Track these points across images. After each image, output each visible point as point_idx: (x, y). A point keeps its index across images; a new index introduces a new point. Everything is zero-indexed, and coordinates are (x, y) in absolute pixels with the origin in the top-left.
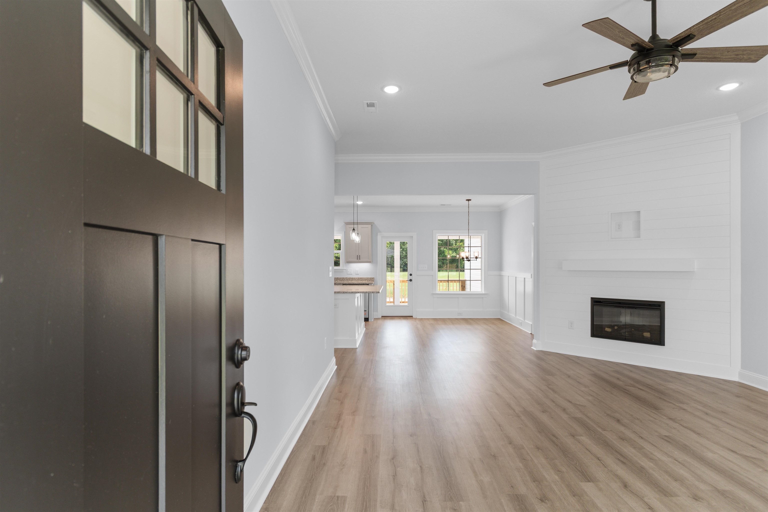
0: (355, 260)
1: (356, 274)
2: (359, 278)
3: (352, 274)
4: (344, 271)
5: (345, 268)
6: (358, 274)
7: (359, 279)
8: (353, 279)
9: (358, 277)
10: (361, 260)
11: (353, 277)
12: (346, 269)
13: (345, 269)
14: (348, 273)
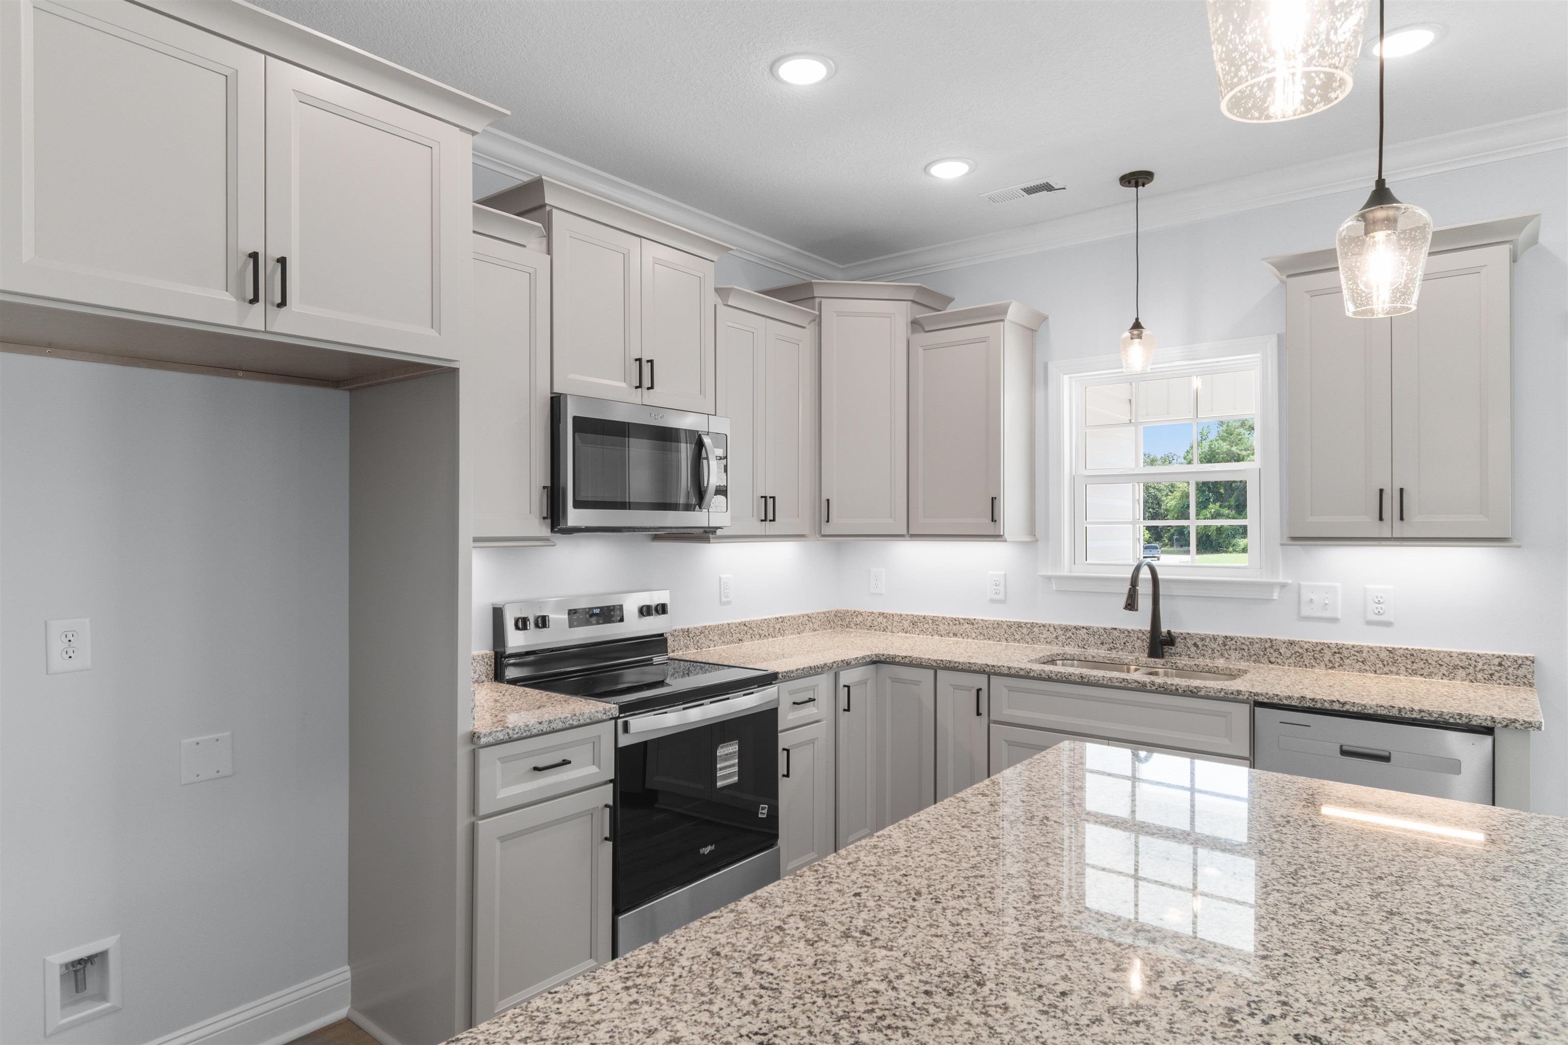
0: (1368, 524)
1: (1370, 623)
2: (1391, 651)
3: (1334, 620)
4: (1275, 596)
5: (1281, 579)
6: (1388, 624)
7: (1395, 662)
8: (1346, 653)
9: (1390, 645)
10: (1416, 522)
11: (1349, 642)
12: (1290, 581)
13: (1283, 586)
14: (1306, 611)
